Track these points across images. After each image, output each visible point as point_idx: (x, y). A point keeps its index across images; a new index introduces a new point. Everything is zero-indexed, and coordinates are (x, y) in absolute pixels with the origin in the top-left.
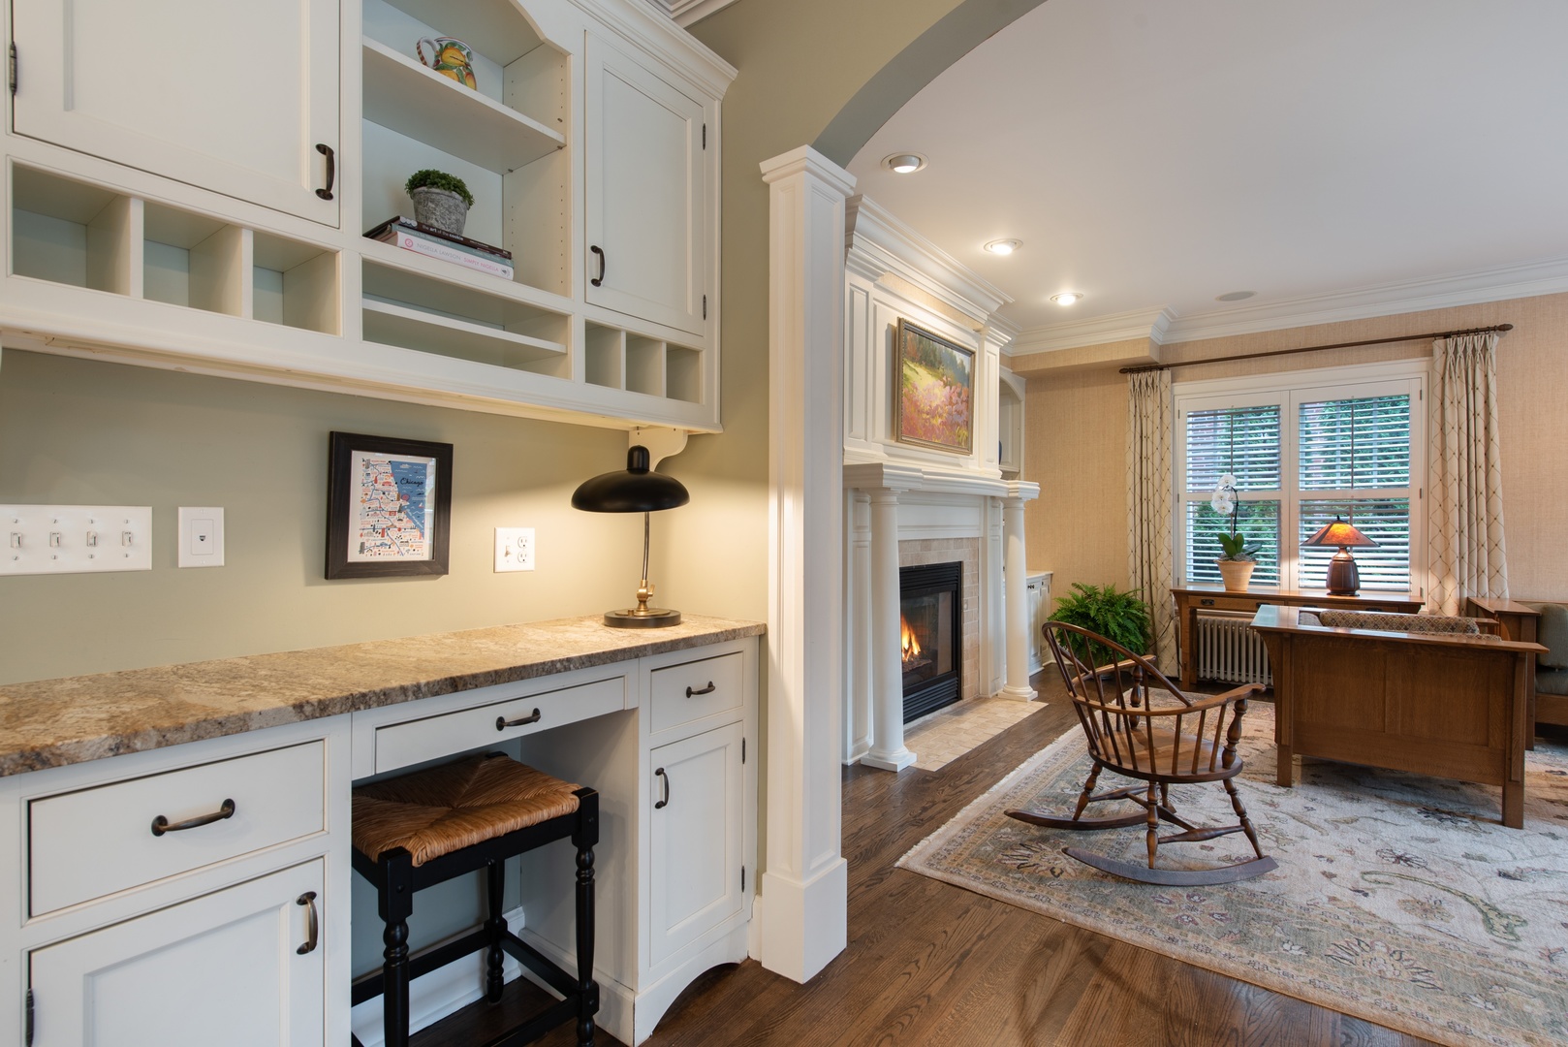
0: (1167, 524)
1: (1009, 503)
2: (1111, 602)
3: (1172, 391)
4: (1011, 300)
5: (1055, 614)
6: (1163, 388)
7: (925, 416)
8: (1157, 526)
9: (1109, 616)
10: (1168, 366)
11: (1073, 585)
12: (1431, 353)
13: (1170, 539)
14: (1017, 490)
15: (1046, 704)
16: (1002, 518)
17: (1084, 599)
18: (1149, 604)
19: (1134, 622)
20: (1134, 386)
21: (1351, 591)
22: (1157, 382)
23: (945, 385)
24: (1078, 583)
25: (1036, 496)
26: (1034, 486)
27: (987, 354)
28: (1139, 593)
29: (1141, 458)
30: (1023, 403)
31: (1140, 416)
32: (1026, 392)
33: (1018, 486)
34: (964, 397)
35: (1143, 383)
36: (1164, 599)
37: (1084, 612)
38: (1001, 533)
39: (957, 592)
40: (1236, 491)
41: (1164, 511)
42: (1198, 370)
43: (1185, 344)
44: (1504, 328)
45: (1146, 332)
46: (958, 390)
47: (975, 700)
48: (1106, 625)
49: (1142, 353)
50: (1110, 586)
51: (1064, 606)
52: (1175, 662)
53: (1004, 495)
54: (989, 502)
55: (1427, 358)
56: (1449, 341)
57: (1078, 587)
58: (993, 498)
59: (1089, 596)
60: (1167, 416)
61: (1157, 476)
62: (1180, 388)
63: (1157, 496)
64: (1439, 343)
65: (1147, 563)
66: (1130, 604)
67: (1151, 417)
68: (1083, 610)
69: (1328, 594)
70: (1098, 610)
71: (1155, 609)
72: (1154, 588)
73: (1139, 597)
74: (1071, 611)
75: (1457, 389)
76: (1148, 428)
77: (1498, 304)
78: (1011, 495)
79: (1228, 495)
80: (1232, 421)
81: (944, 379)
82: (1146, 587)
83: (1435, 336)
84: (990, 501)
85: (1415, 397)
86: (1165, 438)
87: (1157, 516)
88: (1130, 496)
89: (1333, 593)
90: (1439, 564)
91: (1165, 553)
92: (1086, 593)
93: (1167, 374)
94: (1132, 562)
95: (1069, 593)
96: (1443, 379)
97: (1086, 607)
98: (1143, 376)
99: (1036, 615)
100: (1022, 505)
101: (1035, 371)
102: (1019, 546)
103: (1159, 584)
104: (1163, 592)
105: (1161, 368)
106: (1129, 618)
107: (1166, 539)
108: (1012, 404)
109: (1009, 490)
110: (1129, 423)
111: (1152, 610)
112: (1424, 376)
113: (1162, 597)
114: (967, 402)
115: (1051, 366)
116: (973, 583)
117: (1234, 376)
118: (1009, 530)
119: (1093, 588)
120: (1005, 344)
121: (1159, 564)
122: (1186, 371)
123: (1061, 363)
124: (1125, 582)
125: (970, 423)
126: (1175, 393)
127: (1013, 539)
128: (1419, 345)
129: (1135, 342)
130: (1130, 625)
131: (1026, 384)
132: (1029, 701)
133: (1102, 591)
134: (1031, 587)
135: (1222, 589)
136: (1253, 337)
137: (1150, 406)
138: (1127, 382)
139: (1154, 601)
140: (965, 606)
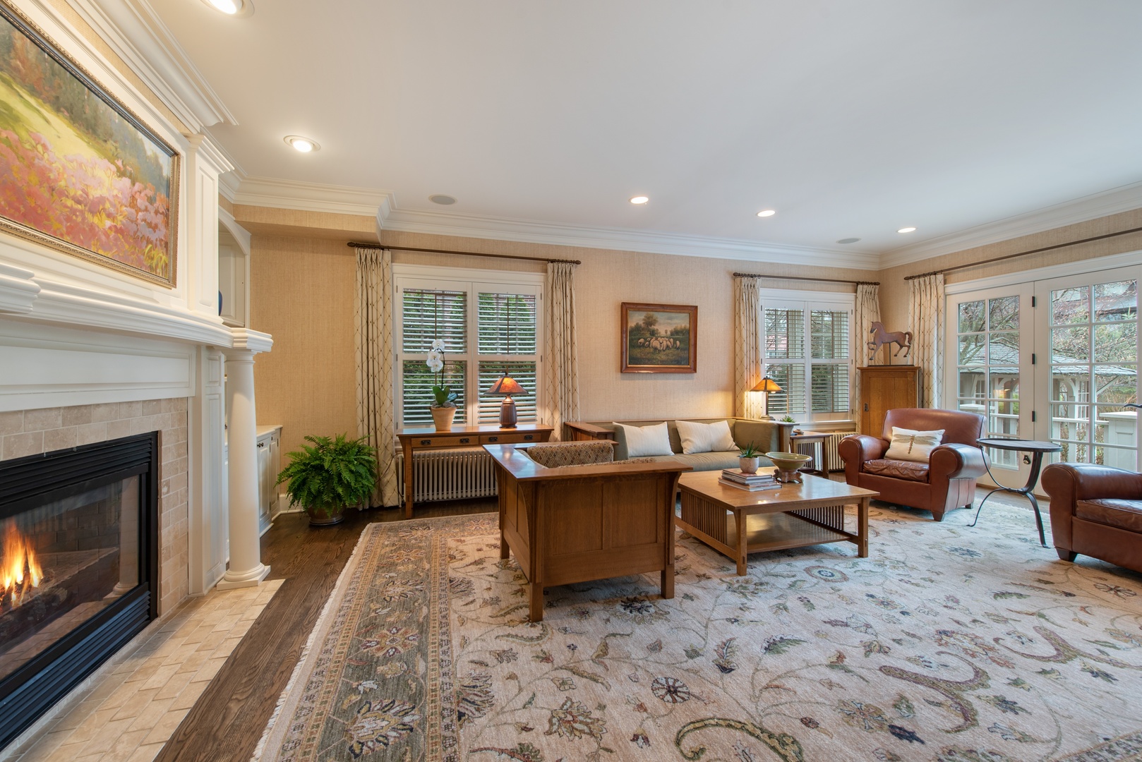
0: (389, 379)
1: (234, 355)
2: (343, 451)
3: (392, 269)
4: (234, 122)
5: (288, 470)
6: (385, 265)
7: (69, 203)
8: (381, 380)
9: (342, 466)
10: (389, 248)
11: (306, 438)
12: (546, 271)
13: (391, 391)
14: (244, 340)
15: (282, 581)
16: (223, 374)
17: (317, 451)
18: (375, 446)
19: (364, 466)
20: (361, 259)
21: (512, 425)
22: (380, 259)
23: (121, 173)
24: (311, 436)
25: (269, 349)
26: (267, 338)
27: (199, 173)
28: (366, 439)
29: (367, 322)
30: (248, 258)
31: (367, 286)
32: (252, 247)
33: (247, 335)
34: (159, 204)
35: (369, 258)
36: (387, 441)
37: (319, 464)
38: (222, 390)
39: (149, 475)
40: (443, 353)
41: (387, 368)
42: (411, 255)
43: (401, 233)
44: (578, 263)
45: (372, 211)
46: (150, 193)
47: (182, 606)
48: (339, 475)
49: (368, 230)
50: (342, 436)
51: (297, 460)
52: (396, 493)
53: (228, 345)
54: (204, 353)
55: (544, 274)
56: (555, 264)
57: (311, 439)
58: (210, 348)
59: (322, 446)
60: (388, 288)
61: (381, 338)
62: (398, 267)
63: (381, 355)
64: (550, 265)
65: (373, 412)
66: (360, 450)
67: (375, 288)
68: (318, 462)
69: (501, 428)
70: (333, 461)
71: (380, 452)
72: (378, 433)
73: (366, 443)
74: (304, 464)
75: (558, 295)
76: (373, 297)
77: (575, 249)
78: (236, 345)
79: (440, 356)
80: (436, 299)
81: (119, 163)
82: (372, 433)
83: (548, 260)
84: (204, 351)
85: (538, 297)
86: (387, 307)
87: (381, 372)
88: (358, 354)
89: (504, 426)
90: (551, 403)
91: (388, 403)
92: (319, 444)
93: (388, 254)
94: (361, 412)
95: (301, 446)
96: (552, 288)
97: (320, 459)
98: (369, 252)
99: (265, 474)
100: (251, 358)
101: (262, 225)
102: (247, 405)
103: (383, 429)
104: (386, 436)
105: (383, 248)
106: (361, 464)
107: (389, 391)
108: (235, 257)
109: (233, 339)
110: (357, 291)
111: (377, 452)
112: (542, 284)
113: (386, 440)
114: (167, 216)
115: (281, 223)
116: (179, 455)
117: (436, 265)
118: (233, 386)
119: (325, 439)
120: (227, 172)
121: (383, 412)
122: (402, 254)
123: (291, 222)
124: (357, 432)
125: (171, 246)
126: (394, 271)
127: (239, 398)
128: (539, 265)
129: (365, 219)
130: (362, 470)
131: (251, 239)
132: (260, 583)
133: (334, 440)
134: (260, 445)
135: (432, 430)
136: (449, 238)
137: (374, 278)
138: (354, 255)
139: (379, 445)
140: (164, 490)
